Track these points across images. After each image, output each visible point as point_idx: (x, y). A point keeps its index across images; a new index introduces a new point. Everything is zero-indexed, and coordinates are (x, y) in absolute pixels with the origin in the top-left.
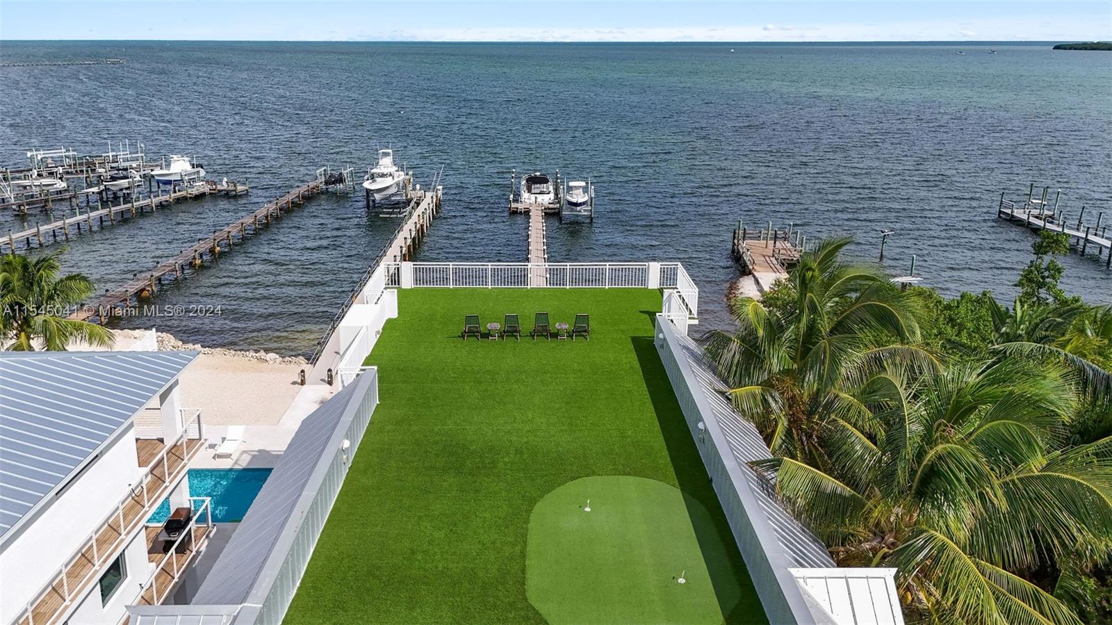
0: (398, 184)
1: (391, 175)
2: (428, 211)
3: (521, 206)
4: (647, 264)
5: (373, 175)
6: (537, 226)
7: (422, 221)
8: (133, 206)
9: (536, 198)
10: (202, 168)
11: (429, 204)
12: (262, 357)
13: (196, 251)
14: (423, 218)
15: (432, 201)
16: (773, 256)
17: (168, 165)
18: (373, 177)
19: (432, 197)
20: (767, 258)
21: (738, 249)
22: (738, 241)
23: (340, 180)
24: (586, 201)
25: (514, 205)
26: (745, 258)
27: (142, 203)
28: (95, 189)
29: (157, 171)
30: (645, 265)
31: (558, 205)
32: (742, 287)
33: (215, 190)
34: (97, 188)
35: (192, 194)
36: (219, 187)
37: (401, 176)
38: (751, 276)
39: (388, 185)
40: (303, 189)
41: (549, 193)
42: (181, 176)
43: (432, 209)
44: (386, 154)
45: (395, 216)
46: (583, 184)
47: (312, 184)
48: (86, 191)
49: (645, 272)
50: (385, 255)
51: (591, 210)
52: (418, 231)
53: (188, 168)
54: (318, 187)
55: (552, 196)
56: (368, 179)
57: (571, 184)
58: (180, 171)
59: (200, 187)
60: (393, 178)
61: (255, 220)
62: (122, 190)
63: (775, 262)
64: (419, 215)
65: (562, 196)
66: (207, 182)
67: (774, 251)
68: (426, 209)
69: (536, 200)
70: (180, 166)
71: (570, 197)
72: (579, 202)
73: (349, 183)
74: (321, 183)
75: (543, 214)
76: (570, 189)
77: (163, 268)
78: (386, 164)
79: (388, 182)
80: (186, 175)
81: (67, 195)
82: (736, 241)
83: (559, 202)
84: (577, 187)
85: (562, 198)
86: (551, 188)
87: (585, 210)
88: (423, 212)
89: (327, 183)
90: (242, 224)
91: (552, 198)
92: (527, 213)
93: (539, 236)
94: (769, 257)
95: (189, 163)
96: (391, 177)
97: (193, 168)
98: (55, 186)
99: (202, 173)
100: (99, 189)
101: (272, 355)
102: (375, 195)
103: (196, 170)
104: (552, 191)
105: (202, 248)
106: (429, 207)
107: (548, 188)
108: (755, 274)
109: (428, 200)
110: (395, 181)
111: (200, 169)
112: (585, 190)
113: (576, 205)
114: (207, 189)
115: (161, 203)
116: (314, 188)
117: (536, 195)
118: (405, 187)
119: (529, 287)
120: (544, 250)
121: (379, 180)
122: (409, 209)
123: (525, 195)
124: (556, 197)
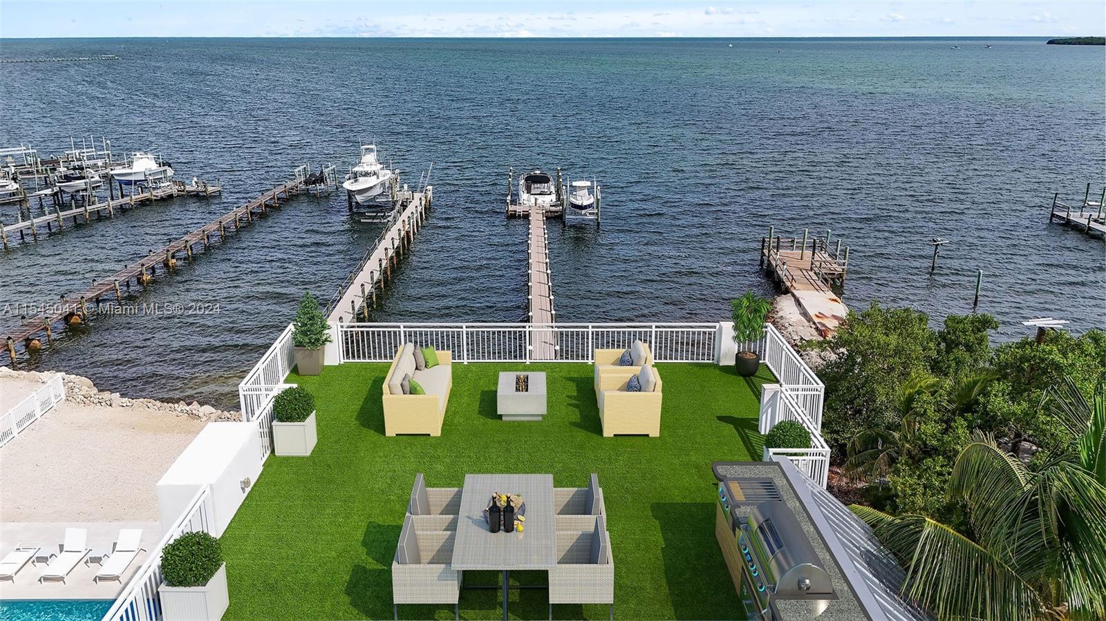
0: (383, 184)
1: (375, 174)
2: (415, 216)
3: (519, 209)
4: (717, 325)
5: (355, 174)
6: (538, 232)
7: (407, 227)
8: (86, 211)
9: (536, 199)
10: (170, 166)
11: (416, 207)
12: (194, 412)
13: (143, 265)
14: (409, 224)
15: (421, 203)
16: (812, 269)
17: (130, 164)
18: (355, 177)
19: (420, 199)
20: (804, 271)
21: (769, 261)
22: (769, 251)
23: (321, 179)
24: (592, 204)
25: (512, 208)
26: (780, 272)
27: (98, 206)
28: (48, 191)
29: (118, 171)
30: (715, 327)
31: (561, 207)
32: (781, 309)
33: (183, 191)
34: (50, 190)
35: (157, 196)
36: (188, 188)
37: (386, 175)
38: (790, 294)
39: (372, 185)
40: (279, 190)
41: (550, 194)
42: (145, 175)
43: (421, 213)
44: (371, 150)
45: (378, 221)
46: (588, 184)
47: (290, 184)
48: (38, 193)
49: (712, 338)
50: (362, 270)
51: (597, 214)
52: (403, 239)
53: (153, 166)
54: (297, 187)
55: (553, 197)
56: (350, 179)
57: (574, 184)
58: (144, 170)
59: (167, 188)
60: (378, 177)
61: (220, 227)
62: (78, 191)
63: (815, 277)
64: (404, 221)
65: (565, 197)
66: (175, 182)
67: (812, 264)
68: (412, 213)
69: (537, 202)
70: (144, 165)
71: (574, 198)
72: (585, 204)
73: (329, 182)
74: (300, 183)
75: (545, 218)
76: (574, 189)
77: (100, 287)
78: (369, 161)
79: (372, 181)
80: (150, 175)
81: (16, 198)
82: (766, 251)
83: (562, 205)
84: (582, 188)
85: (565, 200)
86: (553, 189)
87: (590, 214)
88: (409, 217)
89: (306, 183)
90: (204, 231)
91: (554, 200)
92: (526, 217)
93: (540, 244)
94: (806, 270)
95: (154, 162)
96: (375, 176)
97: (160, 166)
98: (7, 187)
99: (170, 172)
100: (53, 191)
101: (207, 409)
102: (356, 196)
103: (163, 168)
104: (554, 192)
105: (153, 261)
106: (416, 211)
107: (549, 188)
108: (795, 292)
109: (416, 202)
110: (379, 181)
111: (167, 167)
112: (590, 190)
113: (581, 207)
114: (174, 190)
115: (121, 205)
116: (292, 189)
117: (536, 196)
118: (391, 188)
119: (528, 361)
120: (546, 263)
121: (361, 179)
122: (394, 213)
123: (524, 196)
124: (558, 199)
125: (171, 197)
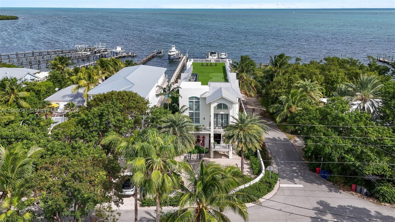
0: (176, 54)
1: (175, 51)
2: (185, 60)
17: (116, 49)
23: (161, 53)
28: (99, 54)
29: (113, 50)
33: (128, 55)
35: (123, 56)
37: (177, 52)
40: (152, 55)
44: (174, 47)
45: (177, 61)
46: (225, 54)
47: (154, 54)
48: (96, 55)
55: (217, 57)
56: (169, 52)
57: (221, 54)
59: (124, 54)
62: (106, 54)
66: (126, 53)
70: (119, 49)
71: (221, 57)
73: (162, 53)
76: (221, 55)
78: (174, 49)
79: (174, 53)
80: (120, 51)
84: (223, 55)
86: (217, 55)
89: (157, 54)
95: (121, 48)
98: (87, 54)
102: (171, 56)
103: (123, 50)
109: (185, 58)
112: (225, 55)
113: (223, 59)
117: (213, 57)
118: (178, 54)
121: (172, 53)
122: (180, 59)
123: (210, 57)
124: (218, 57)
125: (125, 56)
